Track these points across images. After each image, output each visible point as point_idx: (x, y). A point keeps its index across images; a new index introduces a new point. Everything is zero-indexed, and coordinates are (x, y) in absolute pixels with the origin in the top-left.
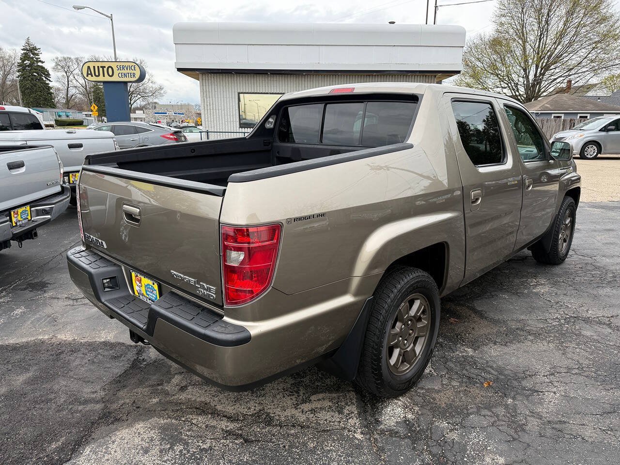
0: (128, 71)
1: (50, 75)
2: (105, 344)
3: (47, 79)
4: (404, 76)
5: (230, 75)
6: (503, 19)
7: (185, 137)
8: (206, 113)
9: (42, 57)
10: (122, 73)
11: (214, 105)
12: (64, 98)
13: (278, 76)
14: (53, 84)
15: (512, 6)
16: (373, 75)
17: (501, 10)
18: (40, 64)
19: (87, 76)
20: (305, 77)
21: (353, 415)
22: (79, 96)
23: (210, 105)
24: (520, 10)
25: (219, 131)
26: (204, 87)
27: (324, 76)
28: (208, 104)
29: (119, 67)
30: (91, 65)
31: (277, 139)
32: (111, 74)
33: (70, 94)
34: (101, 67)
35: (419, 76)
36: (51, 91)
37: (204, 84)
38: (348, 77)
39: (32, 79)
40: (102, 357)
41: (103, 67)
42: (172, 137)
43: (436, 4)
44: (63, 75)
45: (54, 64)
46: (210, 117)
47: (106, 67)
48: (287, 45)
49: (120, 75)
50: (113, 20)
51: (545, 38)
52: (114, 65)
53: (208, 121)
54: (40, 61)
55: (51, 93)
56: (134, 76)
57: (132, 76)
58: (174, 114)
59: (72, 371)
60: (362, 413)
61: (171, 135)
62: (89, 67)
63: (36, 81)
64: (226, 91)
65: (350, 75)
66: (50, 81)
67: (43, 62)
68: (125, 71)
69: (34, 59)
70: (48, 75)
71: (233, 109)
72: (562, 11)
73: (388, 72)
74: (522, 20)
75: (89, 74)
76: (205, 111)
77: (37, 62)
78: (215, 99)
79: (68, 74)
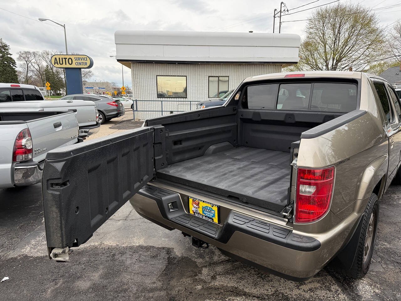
0: (82, 61)
1: (15, 63)
2: (141, 247)
3: (14, 66)
4: (262, 65)
5: (151, 64)
6: (311, 30)
7: (121, 103)
8: (135, 88)
9: (10, 51)
10: (78, 62)
11: (141, 84)
12: (24, 78)
13: (182, 65)
14: (18, 68)
15: (317, 22)
16: (242, 65)
17: (310, 25)
18: (9, 56)
19: (55, 64)
20: (199, 66)
21: (339, 292)
22: (34, 76)
23: (138, 83)
24: (322, 25)
25: (143, 100)
26: (134, 71)
27: (212, 65)
28: (137, 83)
29: (76, 58)
30: (57, 57)
31: (241, 107)
32: (70, 63)
33: (29, 75)
34: (64, 58)
35: (271, 65)
36: (17, 73)
37: (134, 70)
38: (227, 66)
39: (3, 65)
40: (144, 257)
41: (65, 59)
42: (114, 104)
43: (280, 21)
44: (24, 63)
45: (18, 56)
46: (138, 91)
47: (68, 59)
48: (189, 45)
49: (77, 64)
50: (66, 28)
51: (338, 42)
52: (72, 57)
53: (137, 93)
54: (9, 54)
55: (17, 75)
56: (86, 64)
57: (85, 64)
58: (98, 89)
59: (129, 268)
60: (344, 290)
61: (113, 102)
62: (56, 59)
63: (6, 66)
64: (148, 74)
65: (228, 65)
66: (16, 67)
67: (11, 55)
68: (80, 61)
69: (5, 52)
70: (14, 63)
71: (153, 86)
72: (347, 26)
73: (253, 63)
74: (323, 31)
75: (56, 63)
76: (134, 87)
77: (7, 54)
78: (141, 80)
79: (27, 62)
